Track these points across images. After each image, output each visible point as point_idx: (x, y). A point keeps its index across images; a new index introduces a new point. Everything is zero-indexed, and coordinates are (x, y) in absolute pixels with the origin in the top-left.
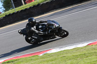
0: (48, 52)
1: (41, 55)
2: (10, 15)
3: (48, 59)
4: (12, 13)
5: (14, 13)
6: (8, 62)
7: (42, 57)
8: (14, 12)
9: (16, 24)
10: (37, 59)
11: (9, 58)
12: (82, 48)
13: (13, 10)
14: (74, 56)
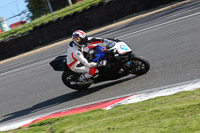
0: (123, 102)
1: (108, 108)
2: (42, 26)
3: (123, 116)
4: (47, 21)
5: (50, 23)
6: (41, 124)
7: (111, 113)
8: (51, 19)
9: (56, 44)
10: (100, 117)
11: (44, 116)
12: (192, 93)
13: (49, 15)
14: (176, 109)
